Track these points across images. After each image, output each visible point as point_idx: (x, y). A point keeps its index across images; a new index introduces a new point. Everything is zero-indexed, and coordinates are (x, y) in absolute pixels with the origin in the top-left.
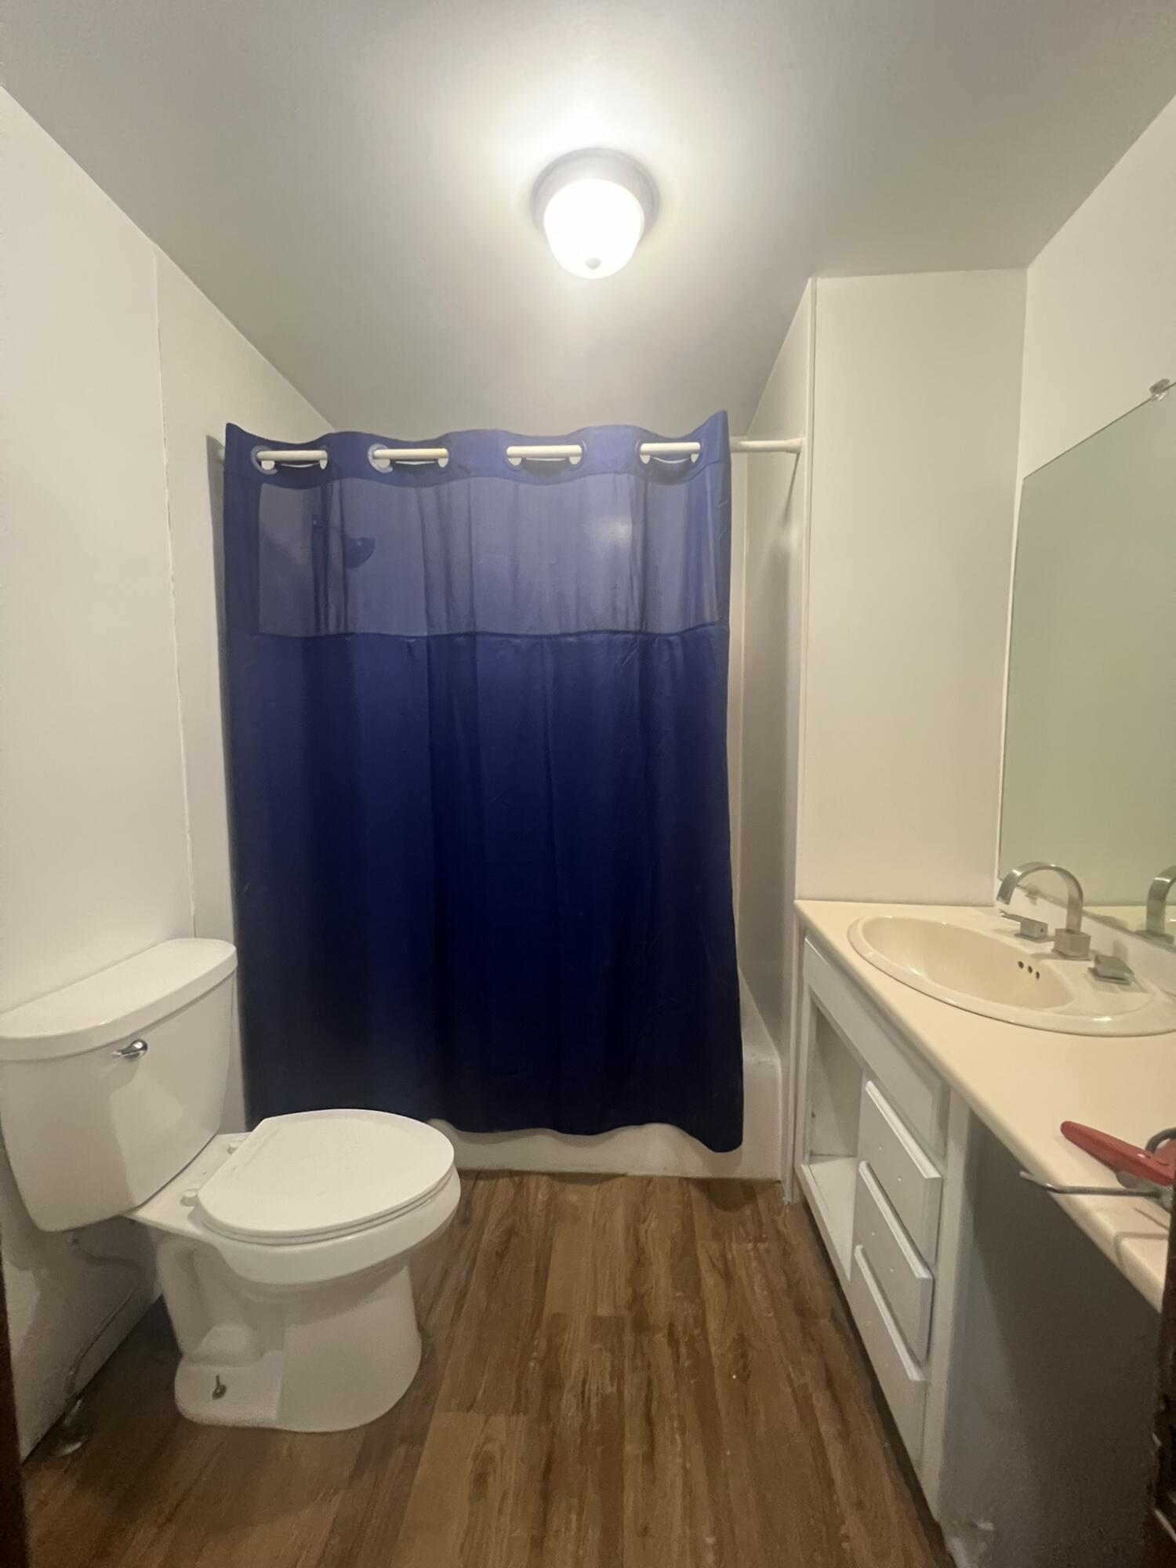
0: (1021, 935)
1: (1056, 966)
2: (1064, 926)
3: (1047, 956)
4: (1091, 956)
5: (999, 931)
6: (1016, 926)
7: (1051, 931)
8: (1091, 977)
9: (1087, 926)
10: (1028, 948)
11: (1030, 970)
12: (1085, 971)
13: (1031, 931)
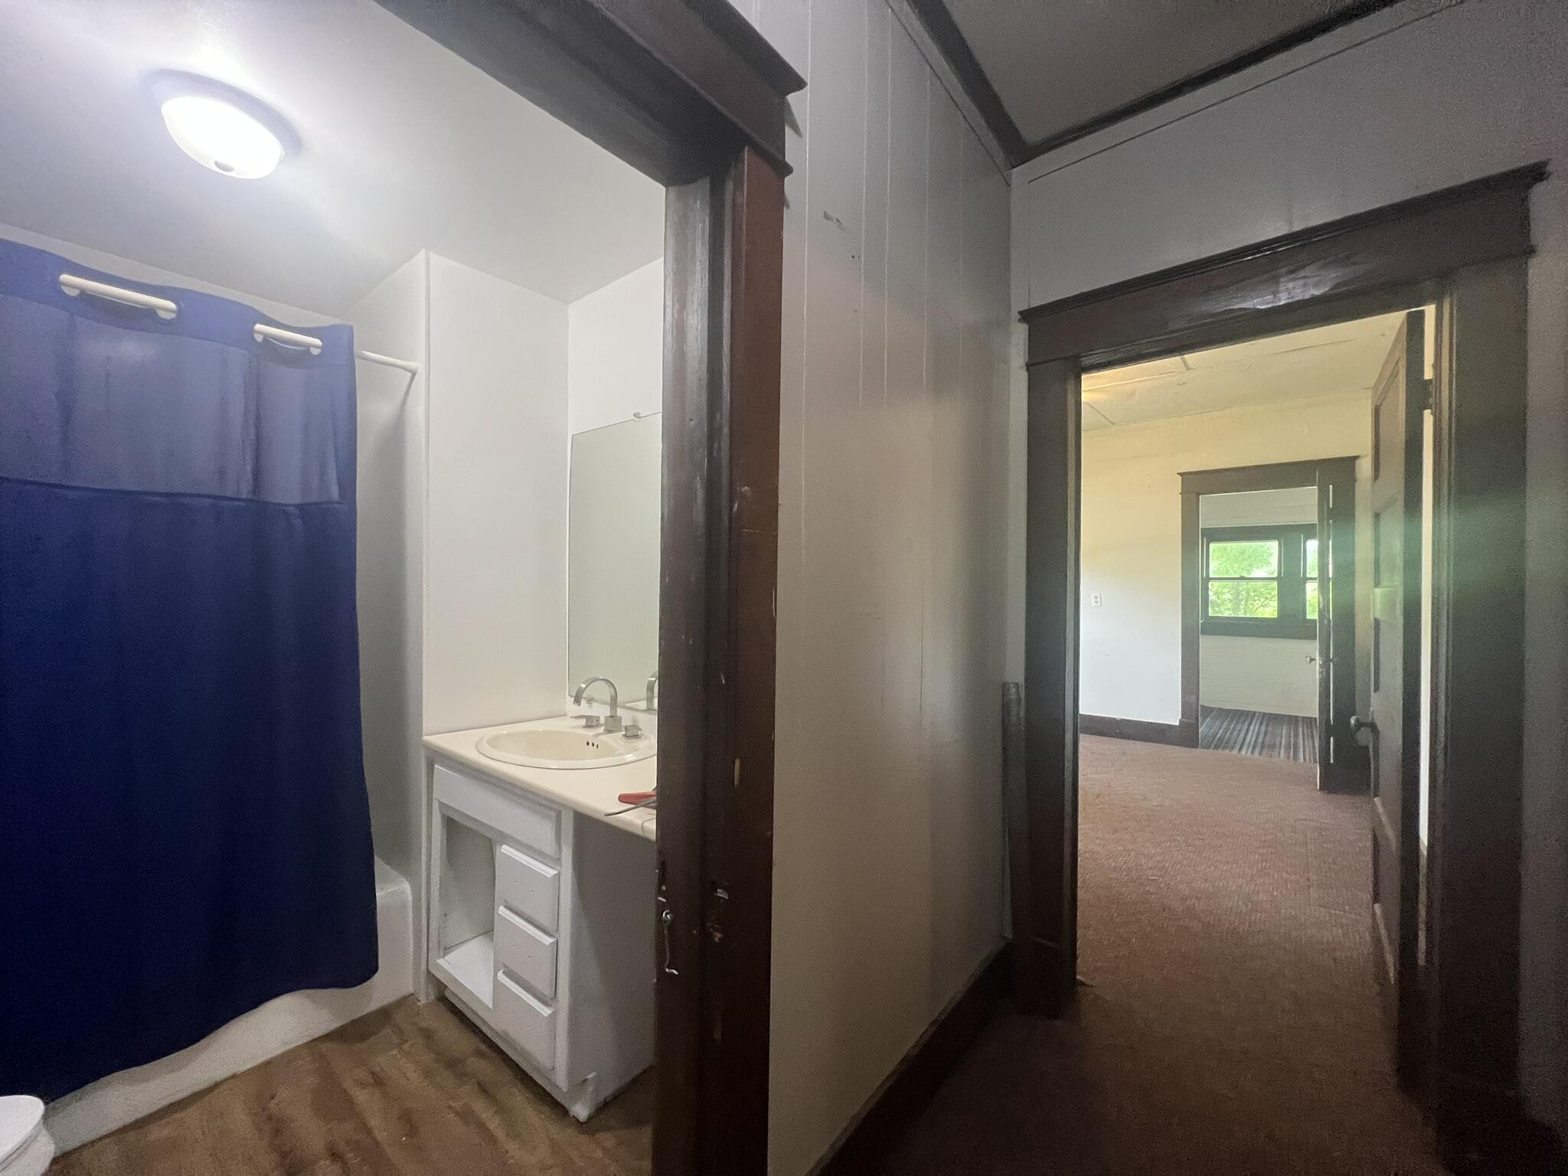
0: (588, 726)
1: (606, 738)
2: (609, 715)
3: (601, 734)
4: (623, 729)
5: (574, 727)
6: (583, 722)
7: (602, 720)
8: (624, 739)
9: (620, 712)
10: (591, 733)
11: (593, 745)
12: (621, 736)
13: (591, 723)
